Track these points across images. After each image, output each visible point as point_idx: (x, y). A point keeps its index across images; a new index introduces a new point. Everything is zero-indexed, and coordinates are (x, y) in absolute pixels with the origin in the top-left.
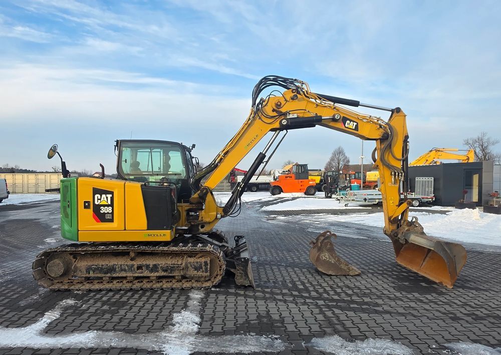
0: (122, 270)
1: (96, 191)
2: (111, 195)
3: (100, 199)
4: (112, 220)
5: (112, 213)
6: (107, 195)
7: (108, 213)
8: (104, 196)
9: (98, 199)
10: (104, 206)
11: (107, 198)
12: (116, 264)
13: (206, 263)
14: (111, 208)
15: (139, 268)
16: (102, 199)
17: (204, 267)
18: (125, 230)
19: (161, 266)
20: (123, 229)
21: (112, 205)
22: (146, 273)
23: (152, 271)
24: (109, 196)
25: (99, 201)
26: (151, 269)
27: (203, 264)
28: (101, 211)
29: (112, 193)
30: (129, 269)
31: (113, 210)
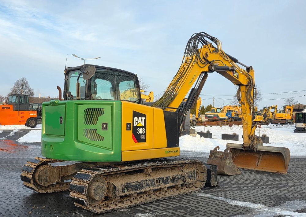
0: (147, 185)
3: (137, 122)
4: (144, 141)
5: (145, 134)
6: (142, 118)
7: (142, 134)
8: (140, 118)
9: (136, 122)
10: (140, 127)
11: (142, 120)
12: (143, 180)
13: (194, 171)
14: (144, 129)
15: (158, 181)
16: (139, 122)
17: (193, 175)
18: (153, 148)
19: (170, 177)
22: (162, 185)
23: (165, 183)
24: (143, 118)
25: (137, 123)
26: (165, 182)
27: (193, 173)
28: (138, 132)
29: (145, 116)
30: (151, 183)
31: (145, 131)
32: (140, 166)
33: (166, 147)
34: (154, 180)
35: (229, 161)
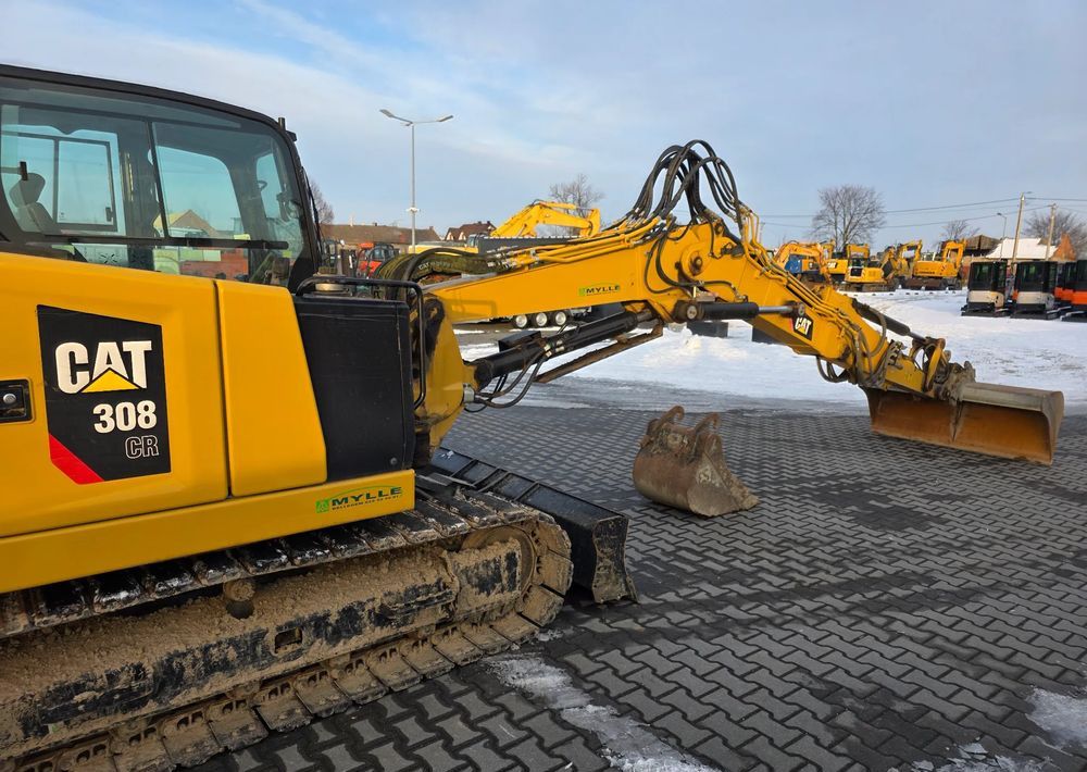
0: (211, 668)
1: (57, 325)
2: (147, 345)
3: (89, 367)
4: (161, 464)
5: (161, 429)
6: (127, 346)
7: (138, 430)
8: (106, 348)
9: (75, 368)
10: (113, 397)
11: (126, 357)
12: (182, 649)
13: (511, 558)
14: (152, 405)
15: (285, 637)
16: (99, 366)
17: (505, 575)
18: (230, 496)
19: (369, 606)
20: (224, 494)
21: (156, 390)
22: (318, 650)
23: (336, 636)
24: (138, 348)
25: (83, 376)
26: (334, 632)
27: (504, 564)
28: (99, 427)
29: (152, 332)
30: (242, 656)
31: (161, 412)
32: (128, 599)
33: (323, 476)
34: (261, 635)
35: (708, 467)
